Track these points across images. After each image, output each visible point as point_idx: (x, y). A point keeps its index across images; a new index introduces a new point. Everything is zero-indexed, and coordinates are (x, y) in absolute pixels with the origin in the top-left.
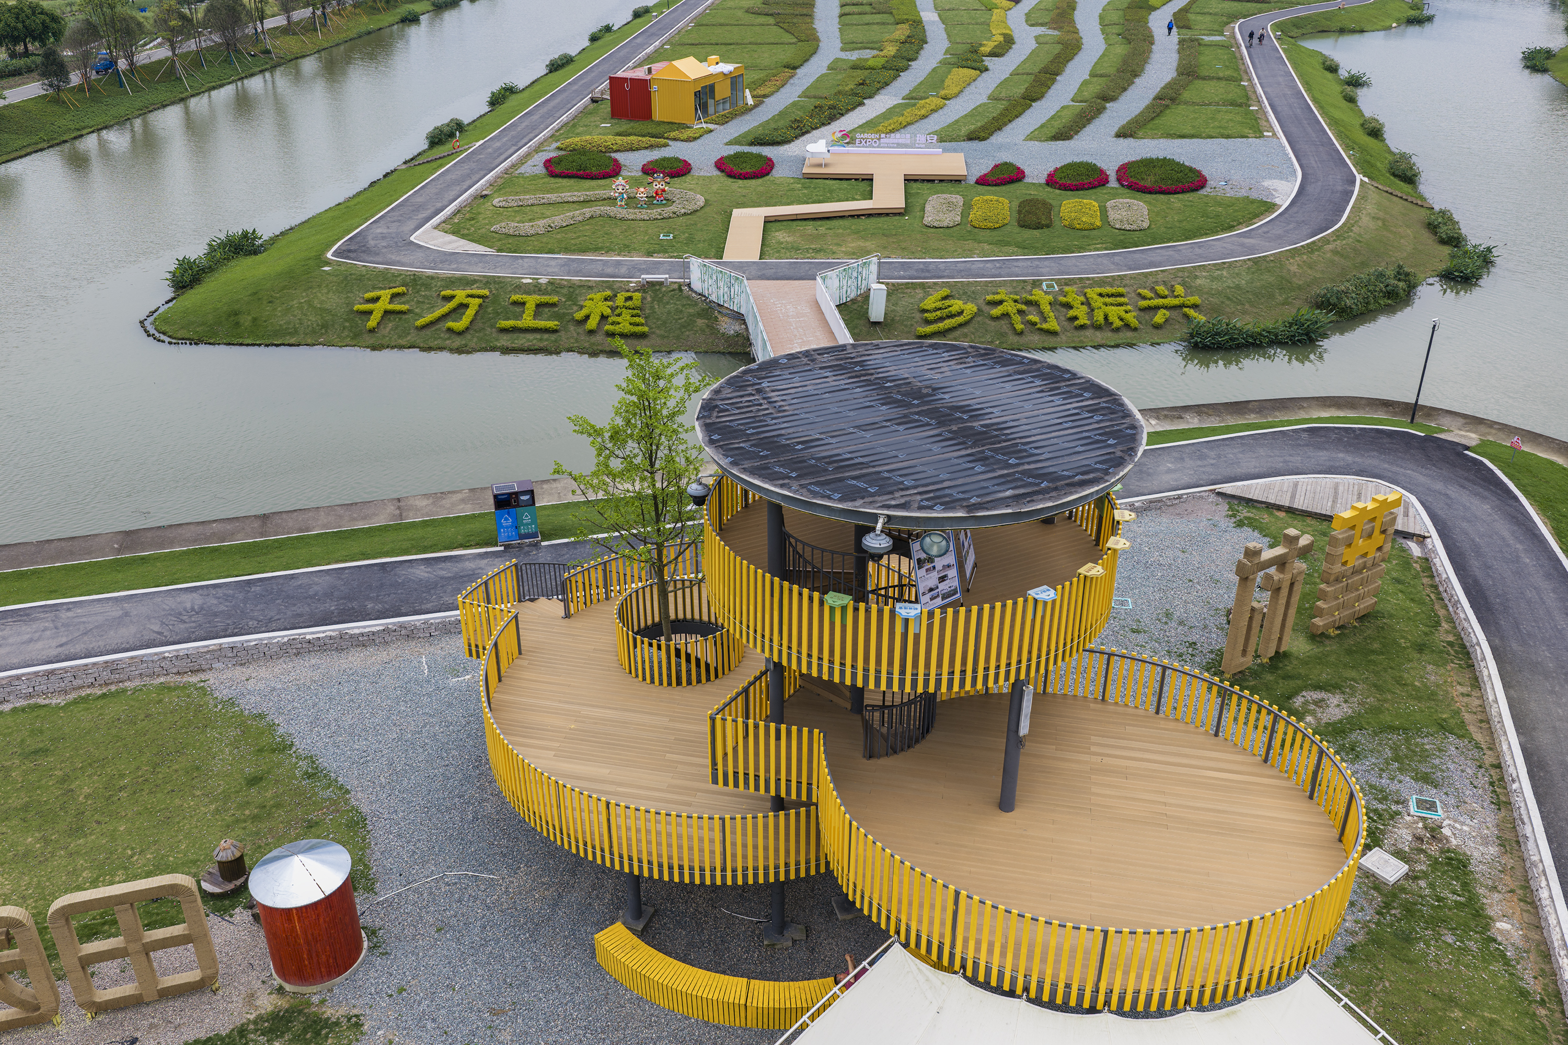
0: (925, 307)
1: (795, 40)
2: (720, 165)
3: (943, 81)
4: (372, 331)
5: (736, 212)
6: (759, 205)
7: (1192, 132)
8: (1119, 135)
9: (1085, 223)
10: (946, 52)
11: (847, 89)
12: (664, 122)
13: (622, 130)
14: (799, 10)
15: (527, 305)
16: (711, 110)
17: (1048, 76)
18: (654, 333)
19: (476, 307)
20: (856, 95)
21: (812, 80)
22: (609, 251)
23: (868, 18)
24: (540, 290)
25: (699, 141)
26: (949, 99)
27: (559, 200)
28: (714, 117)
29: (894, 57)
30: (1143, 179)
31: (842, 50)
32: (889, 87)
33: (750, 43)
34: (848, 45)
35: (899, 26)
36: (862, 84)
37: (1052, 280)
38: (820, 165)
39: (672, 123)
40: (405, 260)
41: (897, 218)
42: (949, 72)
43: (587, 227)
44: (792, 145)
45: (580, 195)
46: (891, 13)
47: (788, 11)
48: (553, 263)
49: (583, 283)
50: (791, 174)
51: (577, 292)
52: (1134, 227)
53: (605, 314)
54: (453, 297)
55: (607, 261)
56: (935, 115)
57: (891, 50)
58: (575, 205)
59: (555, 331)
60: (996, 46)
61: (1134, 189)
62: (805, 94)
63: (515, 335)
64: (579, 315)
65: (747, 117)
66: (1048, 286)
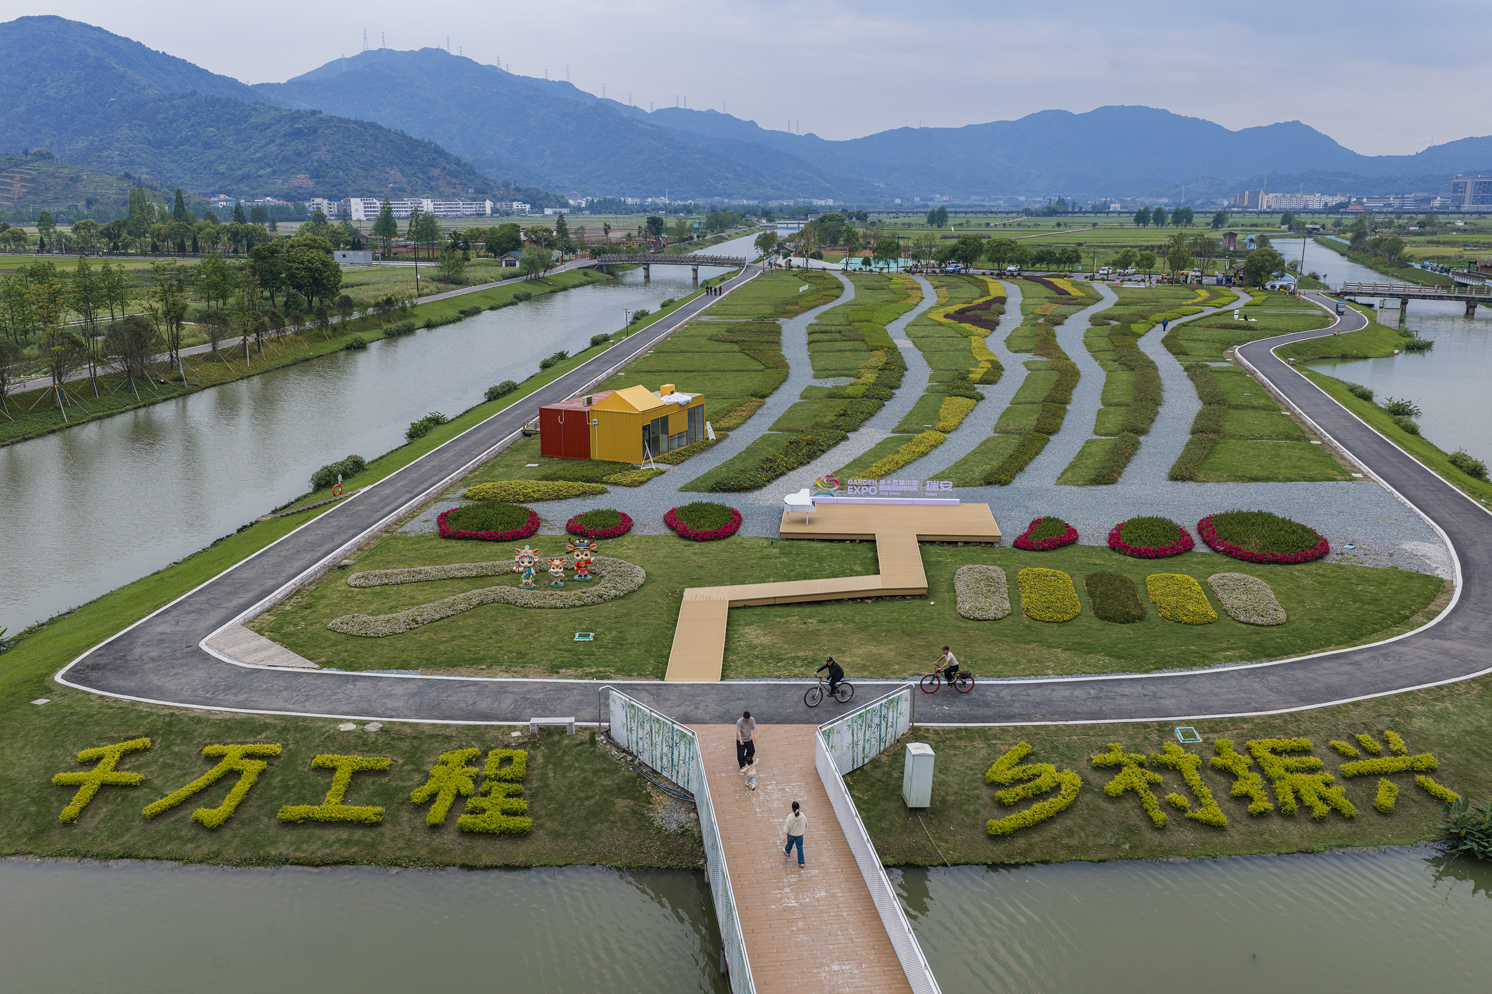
0: (996, 778)
1: (762, 367)
2: (671, 520)
3: (936, 412)
4: (69, 824)
5: (690, 594)
6: (721, 583)
7: (1265, 474)
8: (1175, 477)
9: (1194, 613)
10: (931, 379)
11: (826, 420)
12: (605, 462)
13: (550, 472)
14: (765, 338)
15: (337, 774)
16: (663, 446)
17: (1057, 405)
18: (541, 826)
19: (253, 778)
20: (837, 427)
21: (783, 410)
22: (492, 663)
23: (839, 345)
24: (364, 745)
25: (646, 486)
26: (948, 432)
27: (442, 575)
28: (666, 455)
29: (874, 384)
30: (1244, 543)
31: (815, 377)
32: (874, 418)
33: (713, 370)
34: (821, 372)
35: (874, 353)
36: (844, 415)
37: (1188, 722)
38: (802, 521)
39: (614, 463)
40: (170, 684)
41: (917, 602)
42: (941, 401)
43: (470, 621)
44: (764, 490)
45: (471, 568)
46: (863, 340)
47: (753, 339)
48: (399, 690)
49: (436, 731)
50: (764, 533)
51: (425, 747)
52: (1266, 620)
53: (463, 791)
54: (220, 757)
55: (485, 685)
56: (936, 452)
57: (870, 377)
58: (462, 584)
59: (375, 825)
60: (985, 373)
61: (1235, 557)
62: (776, 427)
63: (306, 832)
64: (418, 795)
65: (707, 455)
66: (1187, 735)
